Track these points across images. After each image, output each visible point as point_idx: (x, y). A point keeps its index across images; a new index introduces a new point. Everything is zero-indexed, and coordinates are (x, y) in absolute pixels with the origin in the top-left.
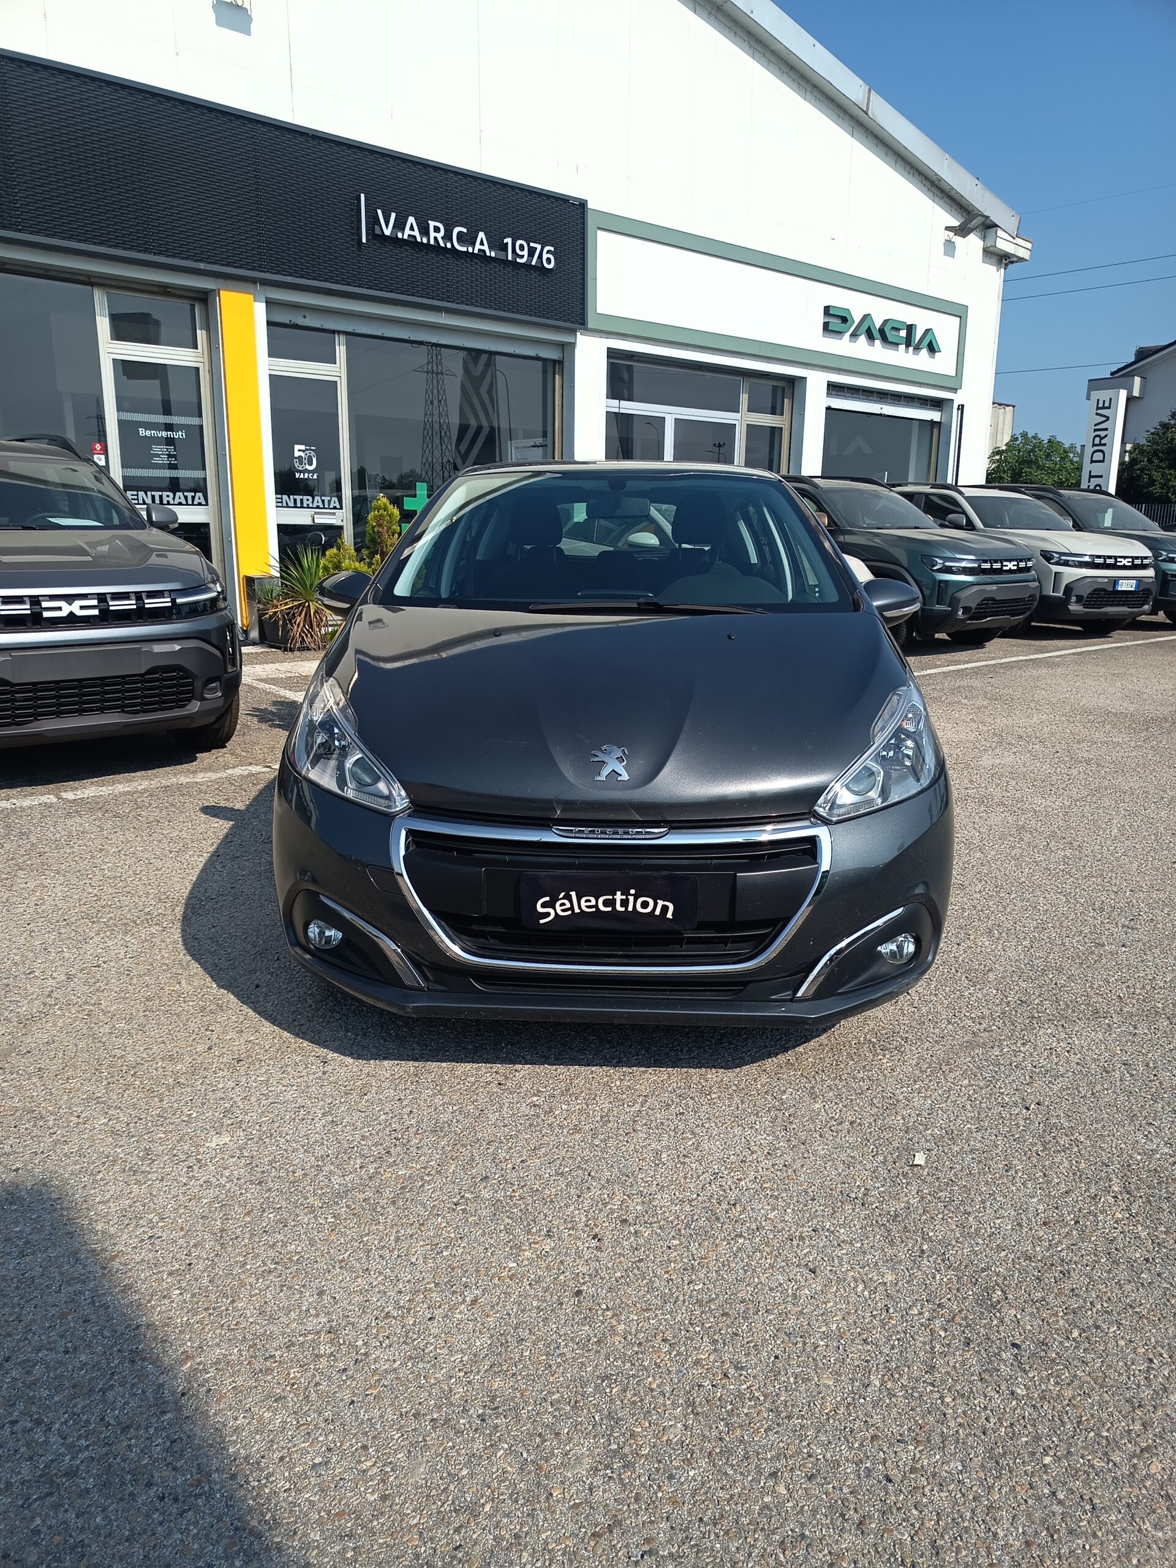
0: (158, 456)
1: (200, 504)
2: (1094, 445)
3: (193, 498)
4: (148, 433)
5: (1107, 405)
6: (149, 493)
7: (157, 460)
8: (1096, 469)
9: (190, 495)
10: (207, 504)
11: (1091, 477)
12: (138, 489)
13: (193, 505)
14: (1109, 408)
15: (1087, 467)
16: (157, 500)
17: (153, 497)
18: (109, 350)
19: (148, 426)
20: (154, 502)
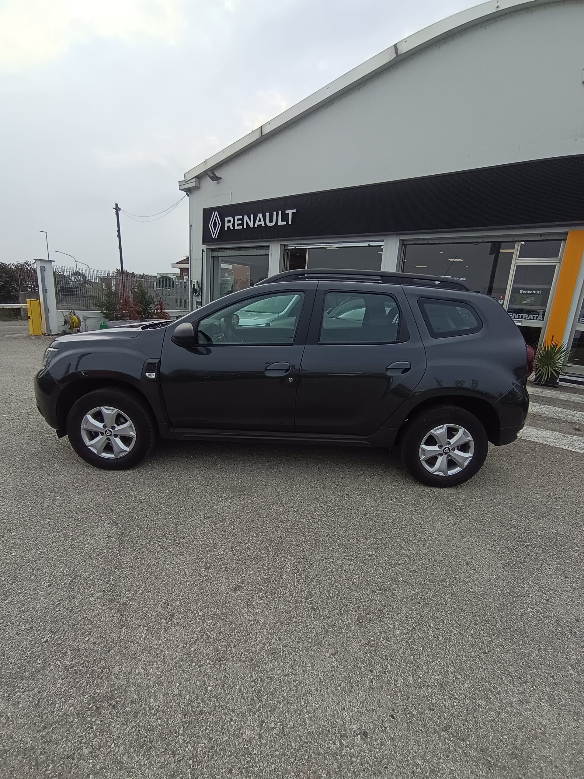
0: (526, 300)
1: (540, 320)
3: (537, 317)
4: (524, 292)
6: (517, 314)
7: (524, 302)
9: (536, 316)
10: (543, 320)
12: (513, 313)
13: (536, 320)
16: (520, 318)
17: (519, 316)
18: (516, 261)
19: (523, 289)
20: (518, 318)
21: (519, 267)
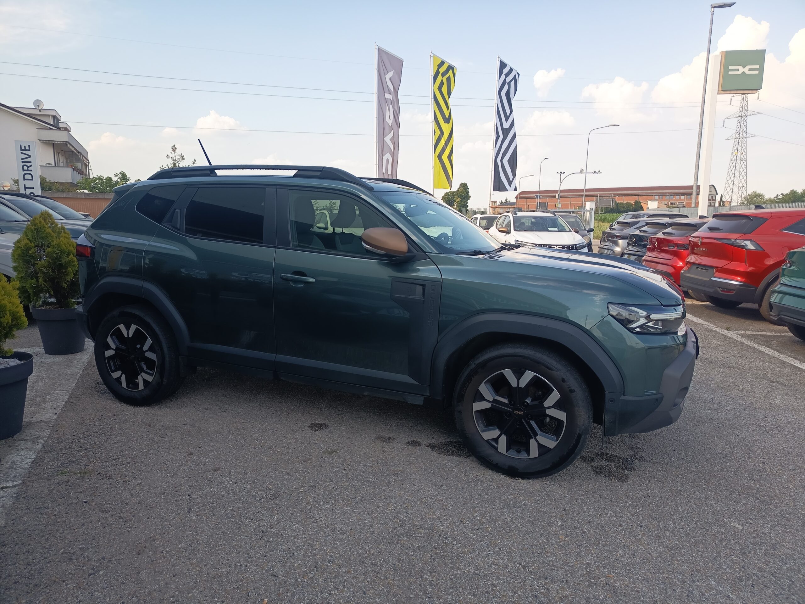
2: (24, 170)
5: (27, 148)
8: (29, 184)
11: (25, 188)
14: (29, 150)
15: (22, 183)
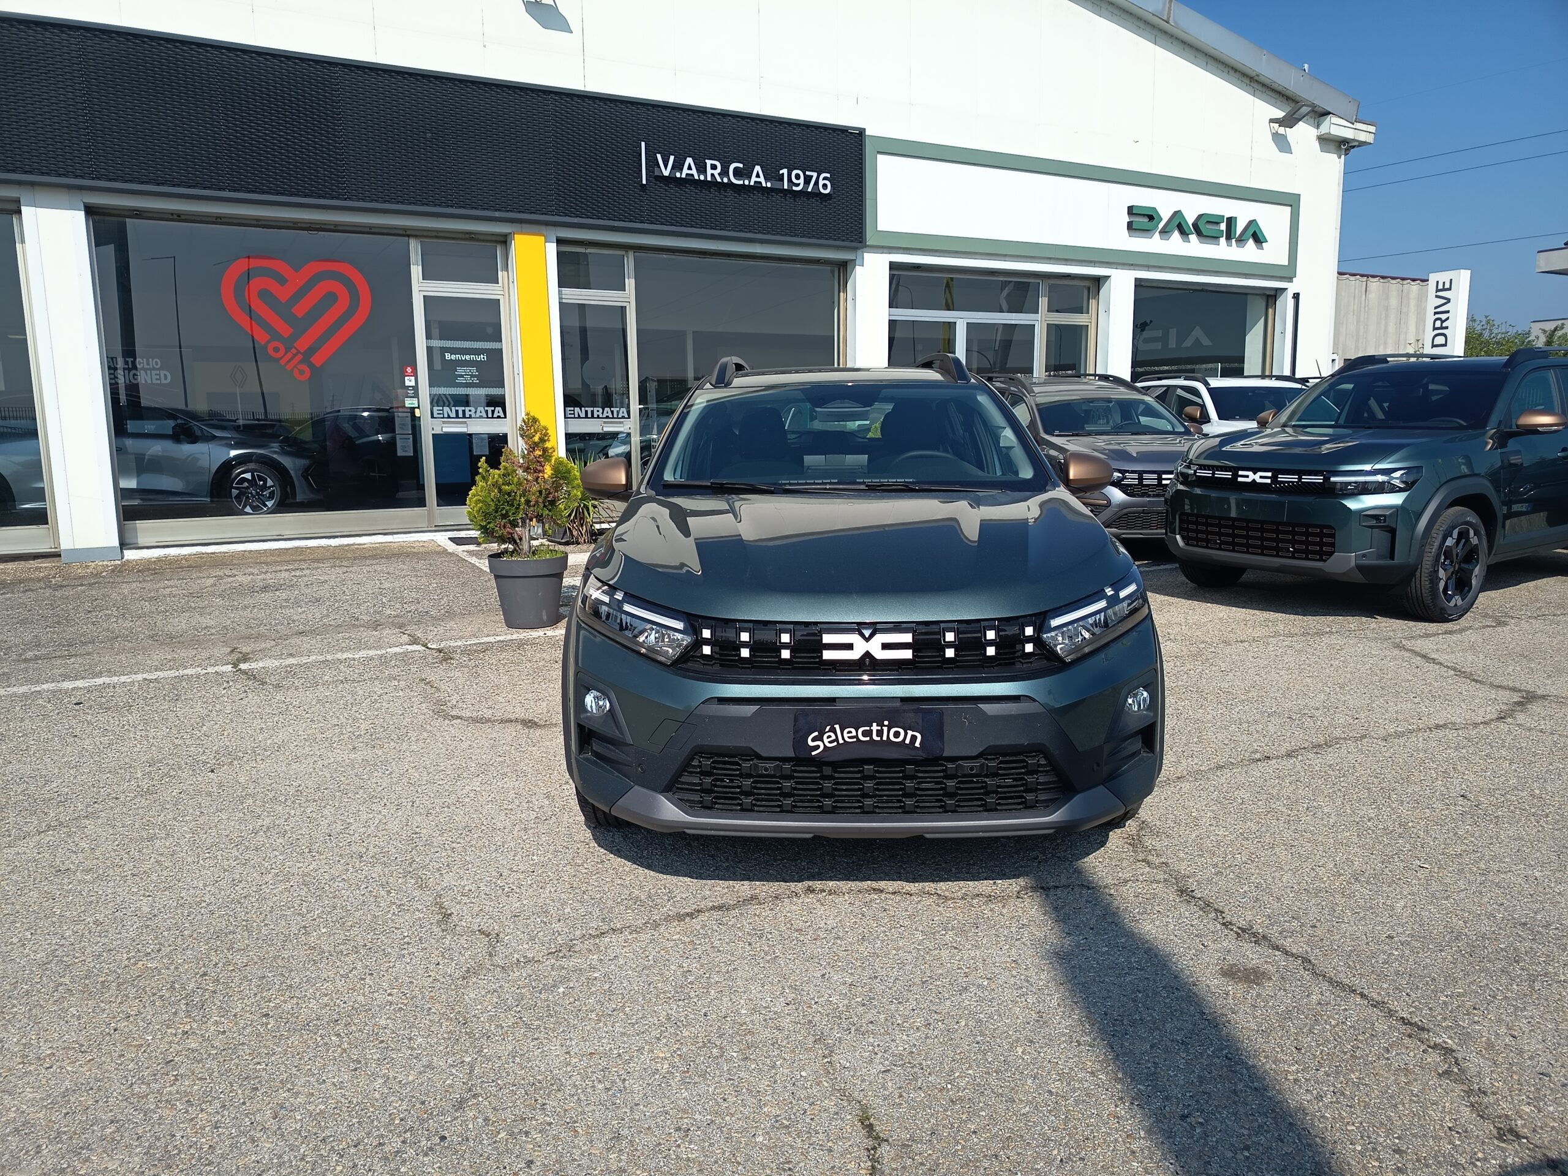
0: (462, 376)
1: (499, 417)
2: (1435, 329)
4: (453, 357)
6: (453, 408)
7: (460, 380)
9: (490, 409)
10: (505, 417)
13: (493, 417)
14: (1450, 289)
16: (461, 415)
17: (457, 411)
18: (421, 289)
19: (453, 351)
20: (457, 417)
21: (429, 302)
